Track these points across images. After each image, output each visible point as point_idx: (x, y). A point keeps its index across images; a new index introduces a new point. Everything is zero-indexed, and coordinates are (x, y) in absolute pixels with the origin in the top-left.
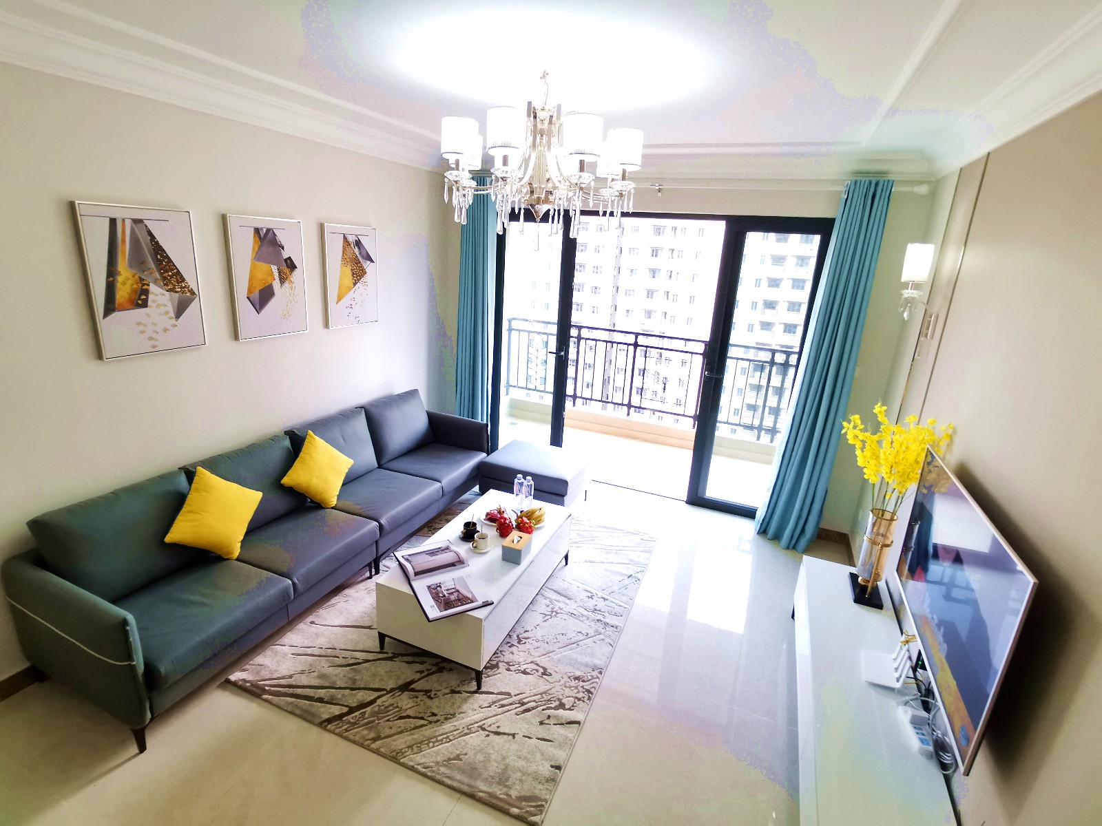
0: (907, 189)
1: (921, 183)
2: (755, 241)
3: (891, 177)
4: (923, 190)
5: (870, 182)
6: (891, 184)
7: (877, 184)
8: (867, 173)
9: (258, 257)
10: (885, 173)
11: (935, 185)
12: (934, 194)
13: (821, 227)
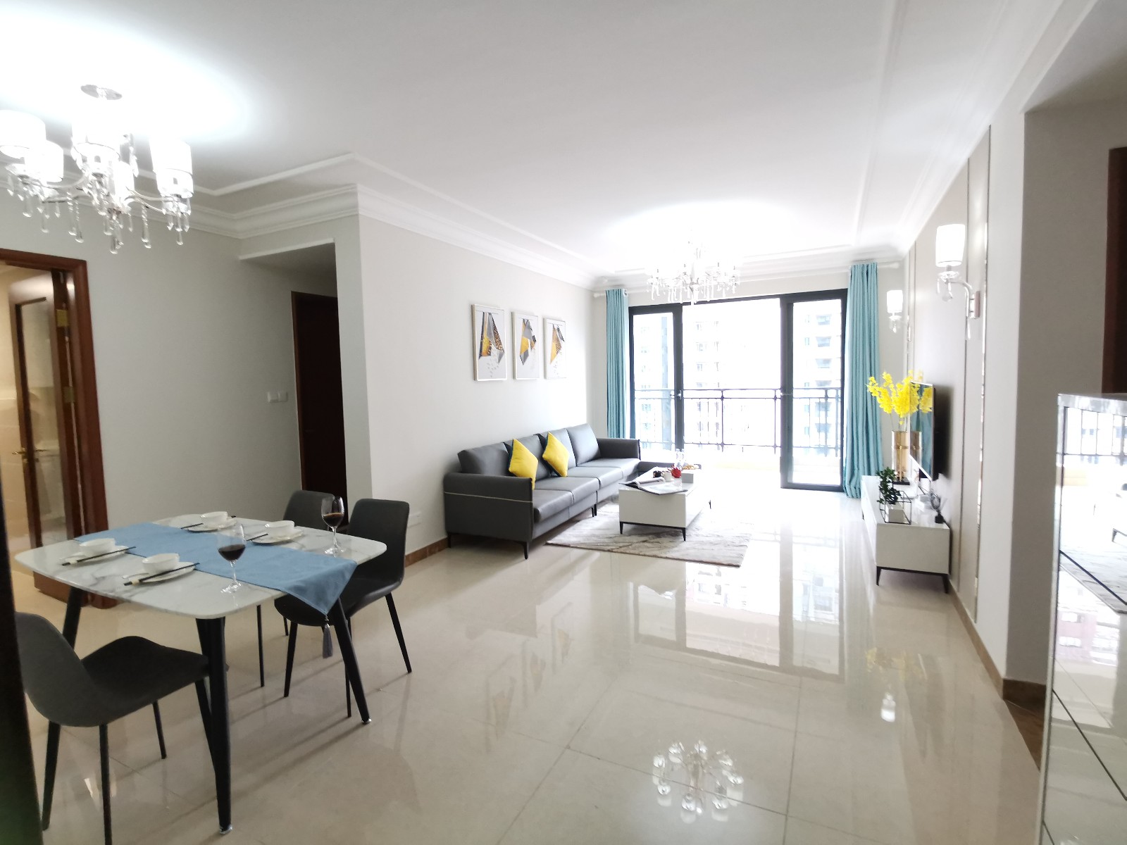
0: (886, 266)
1: (893, 262)
2: (798, 307)
3: (876, 261)
4: (896, 266)
5: (864, 265)
6: (875, 265)
7: (868, 266)
8: (861, 261)
9: (524, 334)
10: (872, 259)
11: (902, 262)
12: (902, 268)
13: (841, 294)
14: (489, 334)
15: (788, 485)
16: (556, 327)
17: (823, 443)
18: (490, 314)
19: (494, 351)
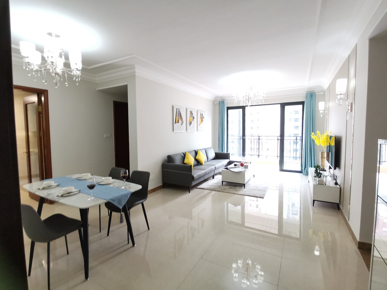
0: (319, 93)
1: (321, 92)
2: (287, 107)
3: (315, 92)
4: (322, 93)
5: (311, 93)
7: (312, 93)
8: (310, 91)
9: (190, 116)
10: (314, 91)
11: (324, 92)
12: (324, 94)
13: (302, 103)
14: (178, 116)
15: (282, 170)
16: (201, 114)
17: (295, 156)
18: (179, 109)
19: (180, 121)
